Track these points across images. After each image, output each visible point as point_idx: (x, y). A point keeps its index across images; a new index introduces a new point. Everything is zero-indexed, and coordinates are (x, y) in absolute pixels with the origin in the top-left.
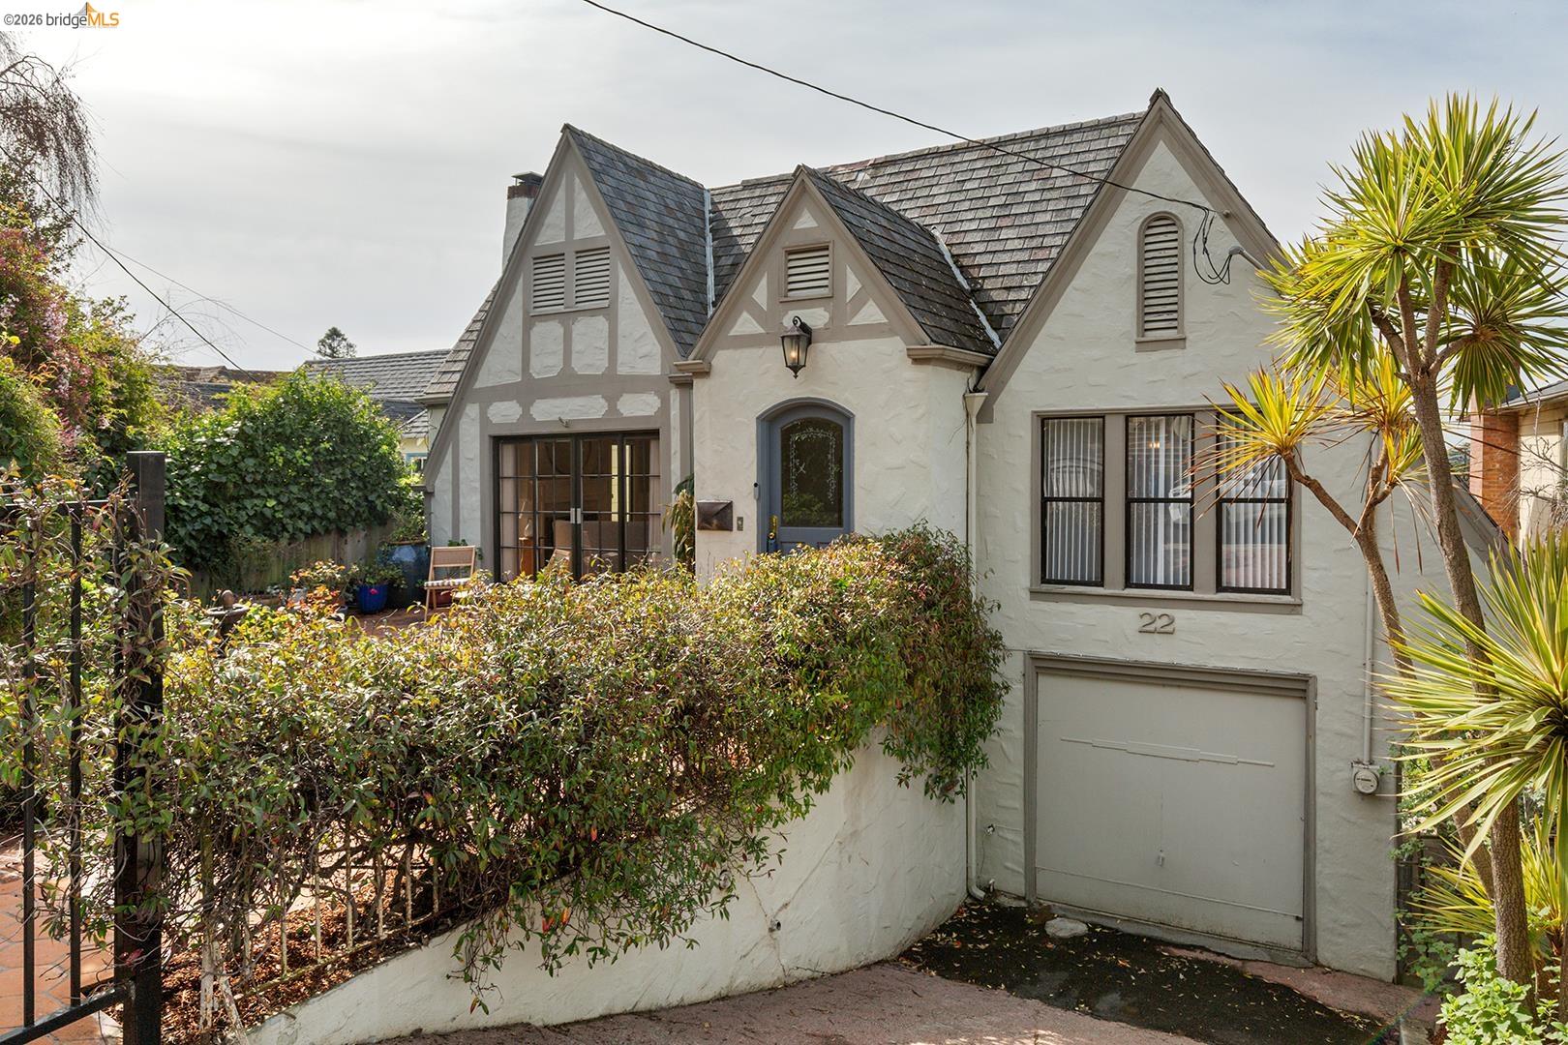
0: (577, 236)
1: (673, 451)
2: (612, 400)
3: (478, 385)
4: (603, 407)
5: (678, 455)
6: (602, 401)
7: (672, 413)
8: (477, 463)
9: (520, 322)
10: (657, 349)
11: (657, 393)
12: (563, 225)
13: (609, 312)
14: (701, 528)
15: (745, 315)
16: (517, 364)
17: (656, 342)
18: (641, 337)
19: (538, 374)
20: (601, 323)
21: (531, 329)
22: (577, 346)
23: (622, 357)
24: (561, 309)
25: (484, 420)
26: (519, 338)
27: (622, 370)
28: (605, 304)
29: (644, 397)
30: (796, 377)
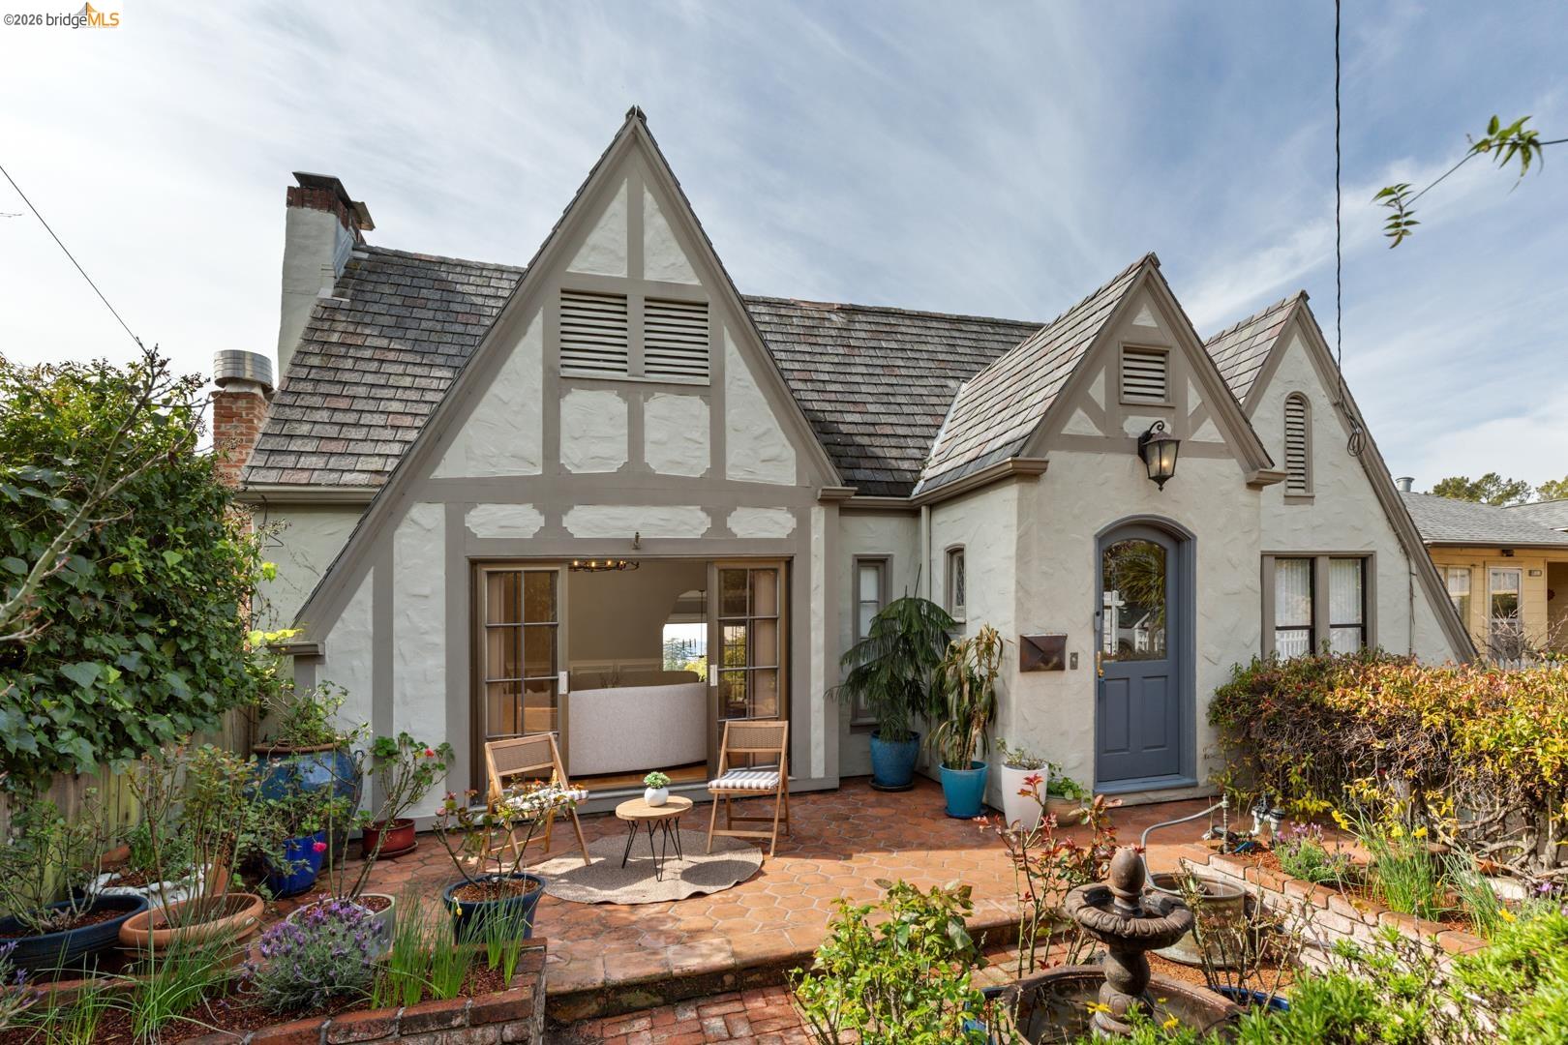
0: (650, 275)
1: (813, 586)
2: (719, 516)
3: (441, 472)
4: (702, 523)
5: (822, 589)
6: (702, 515)
7: (814, 537)
8: (439, 604)
9: (539, 385)
10: (790, 453)
11: (791, 510)
12: (623, 252)
13: (712, 393)
14: (1026, 667)
15: (1079, 413)
16: (534, 447)
17: (787, 443)
18: (765, 434)
19: (578, 467)
20: (697, 408)
21: (561, 396)
22: (652, 433)
23: (733, 456)
24: (623, 376)
25: (456, 529)
26: (537, 408)
27: (733, 474)
28: (705, 381)
29: (772, 513)
30: (1161, 489)
